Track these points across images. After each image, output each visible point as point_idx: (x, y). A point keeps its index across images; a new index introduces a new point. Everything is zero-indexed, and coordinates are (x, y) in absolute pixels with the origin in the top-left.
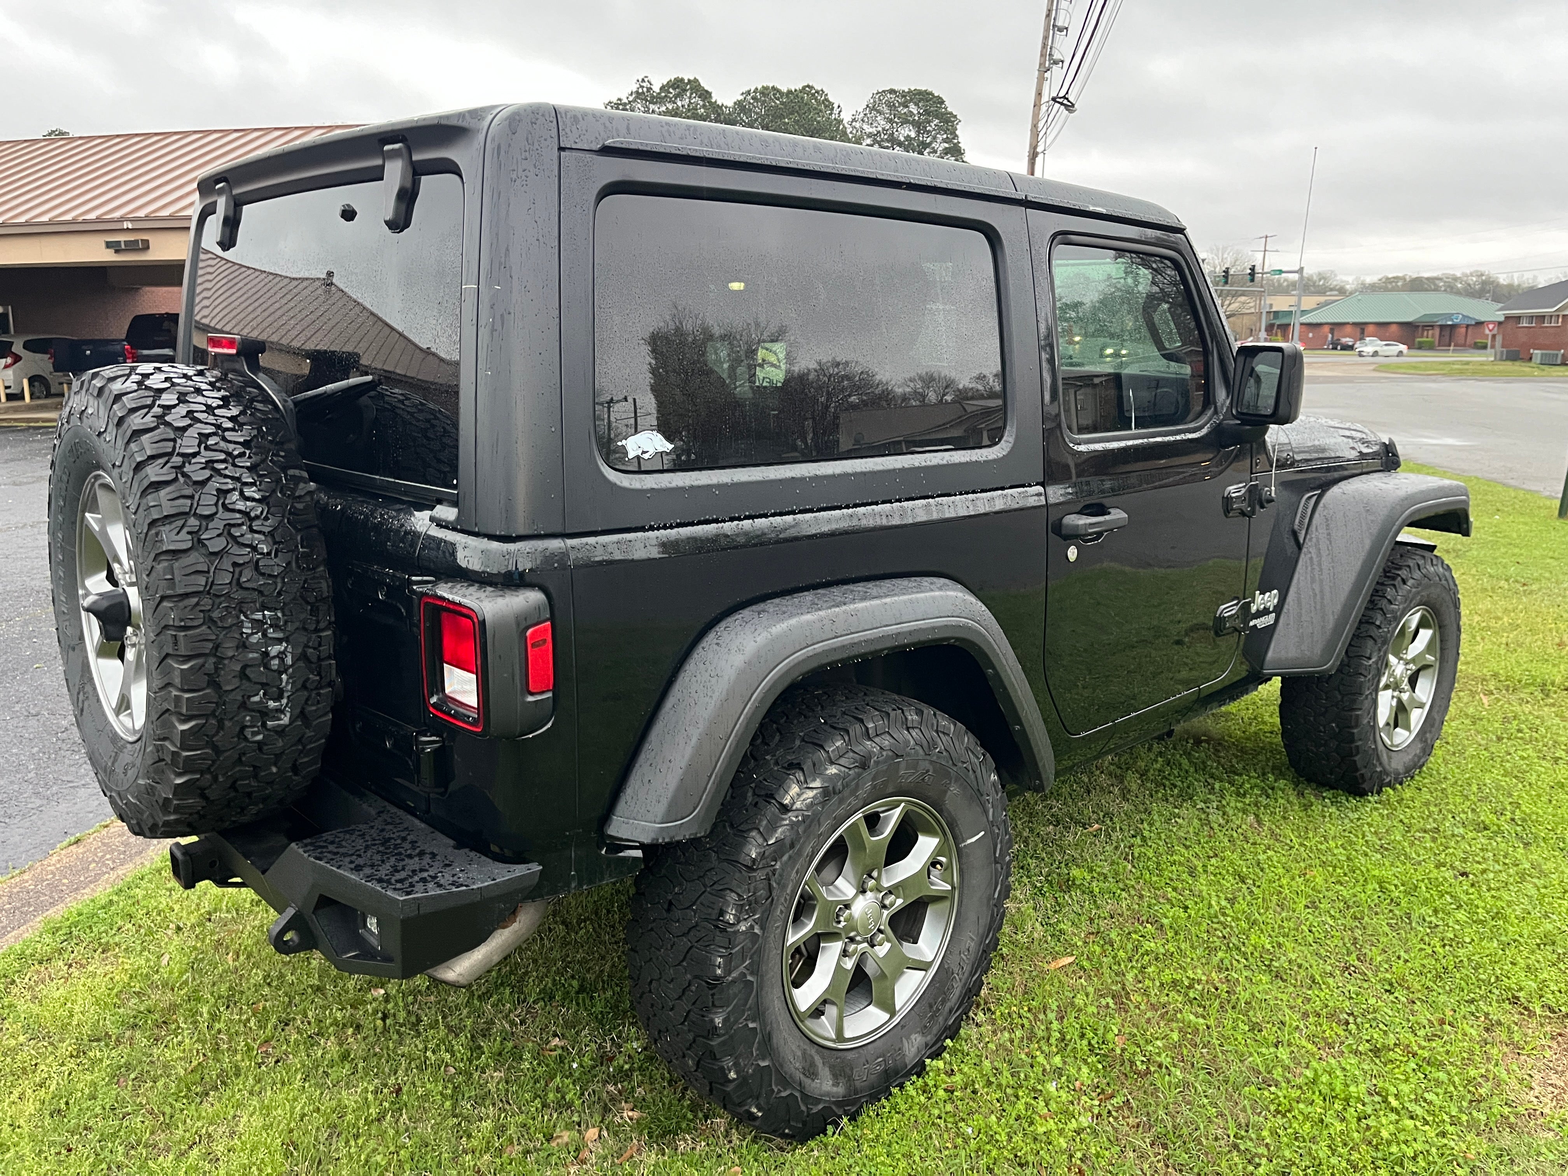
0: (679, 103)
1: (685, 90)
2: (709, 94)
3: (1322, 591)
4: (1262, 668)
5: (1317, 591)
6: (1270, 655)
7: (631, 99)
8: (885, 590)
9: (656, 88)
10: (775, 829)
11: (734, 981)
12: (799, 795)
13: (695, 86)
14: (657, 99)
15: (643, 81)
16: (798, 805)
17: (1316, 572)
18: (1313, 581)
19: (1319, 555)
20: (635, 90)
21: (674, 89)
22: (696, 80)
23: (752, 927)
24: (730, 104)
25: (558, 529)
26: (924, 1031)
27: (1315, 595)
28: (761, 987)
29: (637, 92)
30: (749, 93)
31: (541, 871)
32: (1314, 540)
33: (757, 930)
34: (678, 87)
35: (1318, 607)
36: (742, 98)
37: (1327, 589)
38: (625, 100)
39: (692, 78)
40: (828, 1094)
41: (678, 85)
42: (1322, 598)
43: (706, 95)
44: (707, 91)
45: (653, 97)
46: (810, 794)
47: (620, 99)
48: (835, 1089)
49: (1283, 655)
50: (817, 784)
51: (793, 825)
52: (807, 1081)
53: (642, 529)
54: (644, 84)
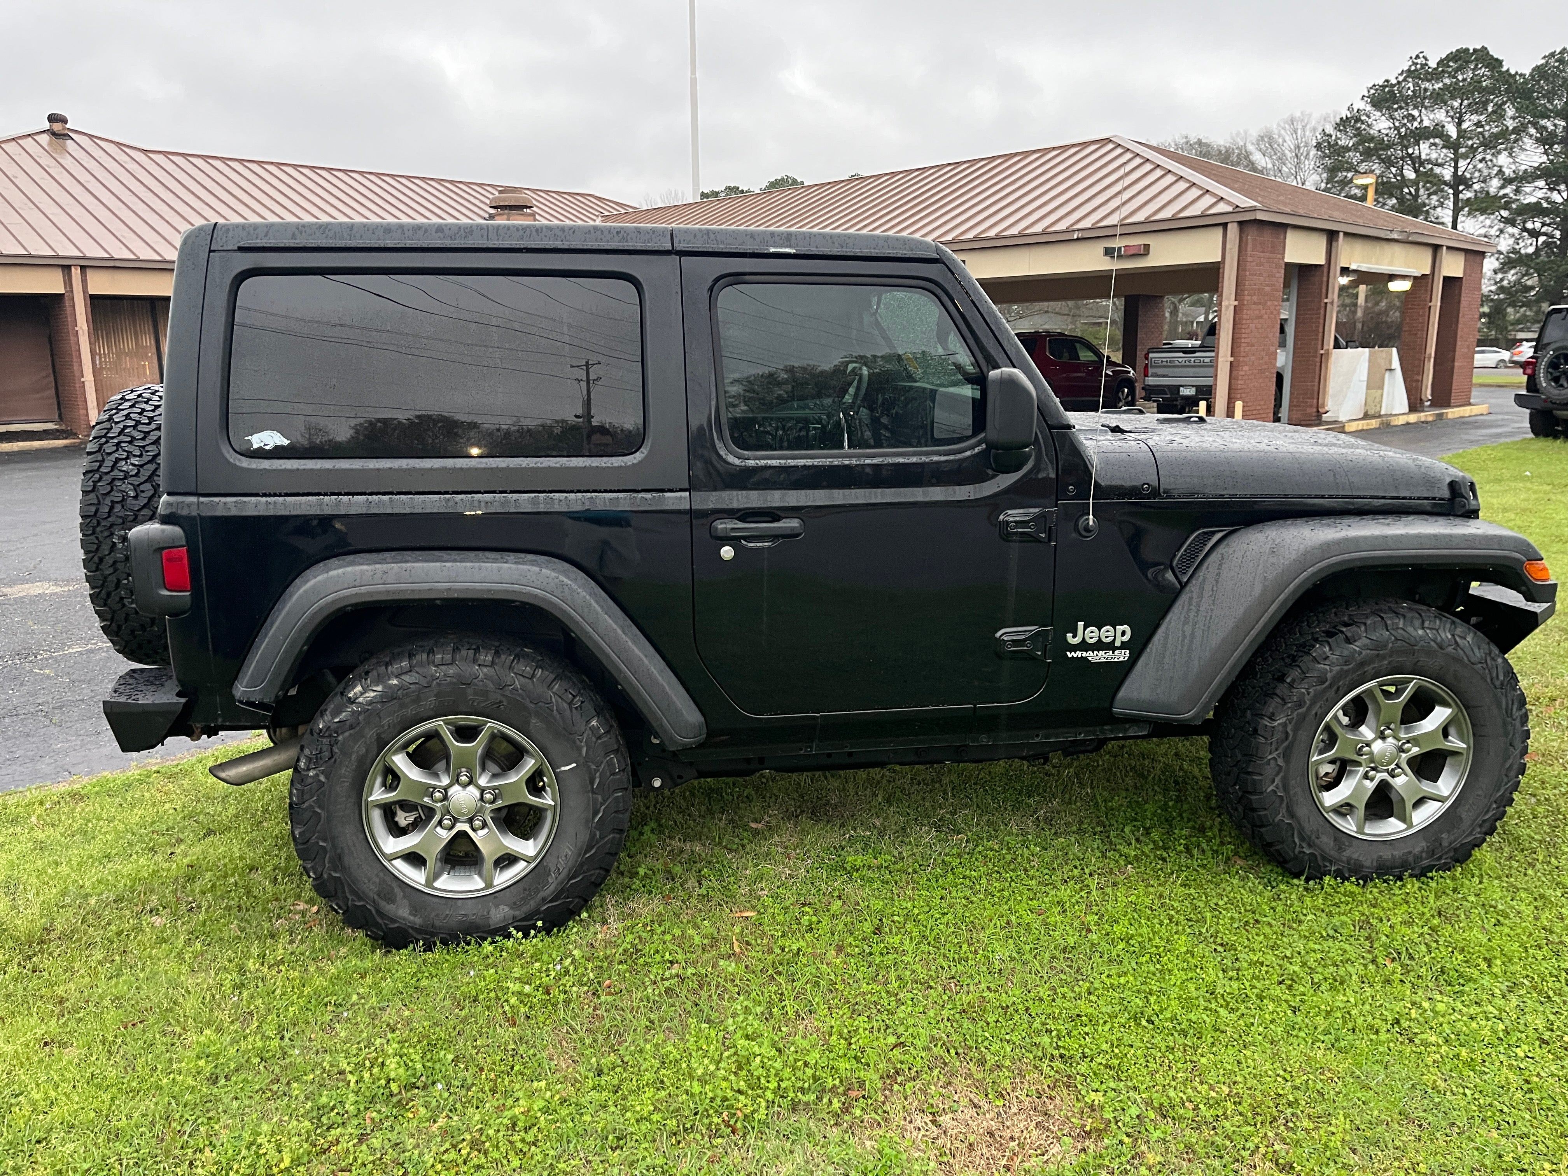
0: (1460, 78)
1: (1468, 62)
2: (1499, 62)
3: (1193, 634)
4: (1111, 706)
5: (1187, 634)
6: (1122, 693)
7: (1401, 78)
8: (453, 557)
9: (1433, 64)
10: (340, 712)
11: (306, 809)
12: (362, 694)
13: (1483, 56)
14: (1435, 75)
15: (1417, 57)
16: (361, 700)
17: (1192, 614)
18: (1186, 622)
19: (1201, 596)
20: (1406, 68)
21: (1456, 62)
22: (1484, 49)
23: (317, 775)
24: (1527, 71)
25: (193, 490)
26: (513, 906)
27: (1184, 637)
28: (329, 819)
29: (1409, 70)
30: (1552, 55)
31: (185, 704)
32: (1201, 579)
33: (322, 778)
34: (1460, 59)
35: (1185, 650)
36: (1543, 61)
37: (1198, 634)
38: (1394, 81)
39: (1479, 47)
40: (404, 919)
41: (1461, 58)
42: (1191, 641)
43: (1495, 64)
44: (1497, 60)
45: (1427, 73)
46: (372, 694)
47: (1387, 81)
48: (412, 918)
49: (1135, 695)
50: (379, 688)
51: (353, 712)
52: (382, 903)
53: (257, 495)
54: (1419, 61)
